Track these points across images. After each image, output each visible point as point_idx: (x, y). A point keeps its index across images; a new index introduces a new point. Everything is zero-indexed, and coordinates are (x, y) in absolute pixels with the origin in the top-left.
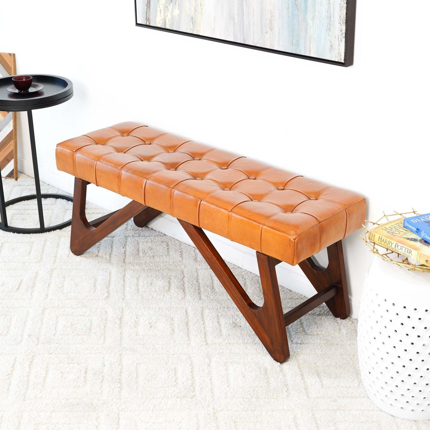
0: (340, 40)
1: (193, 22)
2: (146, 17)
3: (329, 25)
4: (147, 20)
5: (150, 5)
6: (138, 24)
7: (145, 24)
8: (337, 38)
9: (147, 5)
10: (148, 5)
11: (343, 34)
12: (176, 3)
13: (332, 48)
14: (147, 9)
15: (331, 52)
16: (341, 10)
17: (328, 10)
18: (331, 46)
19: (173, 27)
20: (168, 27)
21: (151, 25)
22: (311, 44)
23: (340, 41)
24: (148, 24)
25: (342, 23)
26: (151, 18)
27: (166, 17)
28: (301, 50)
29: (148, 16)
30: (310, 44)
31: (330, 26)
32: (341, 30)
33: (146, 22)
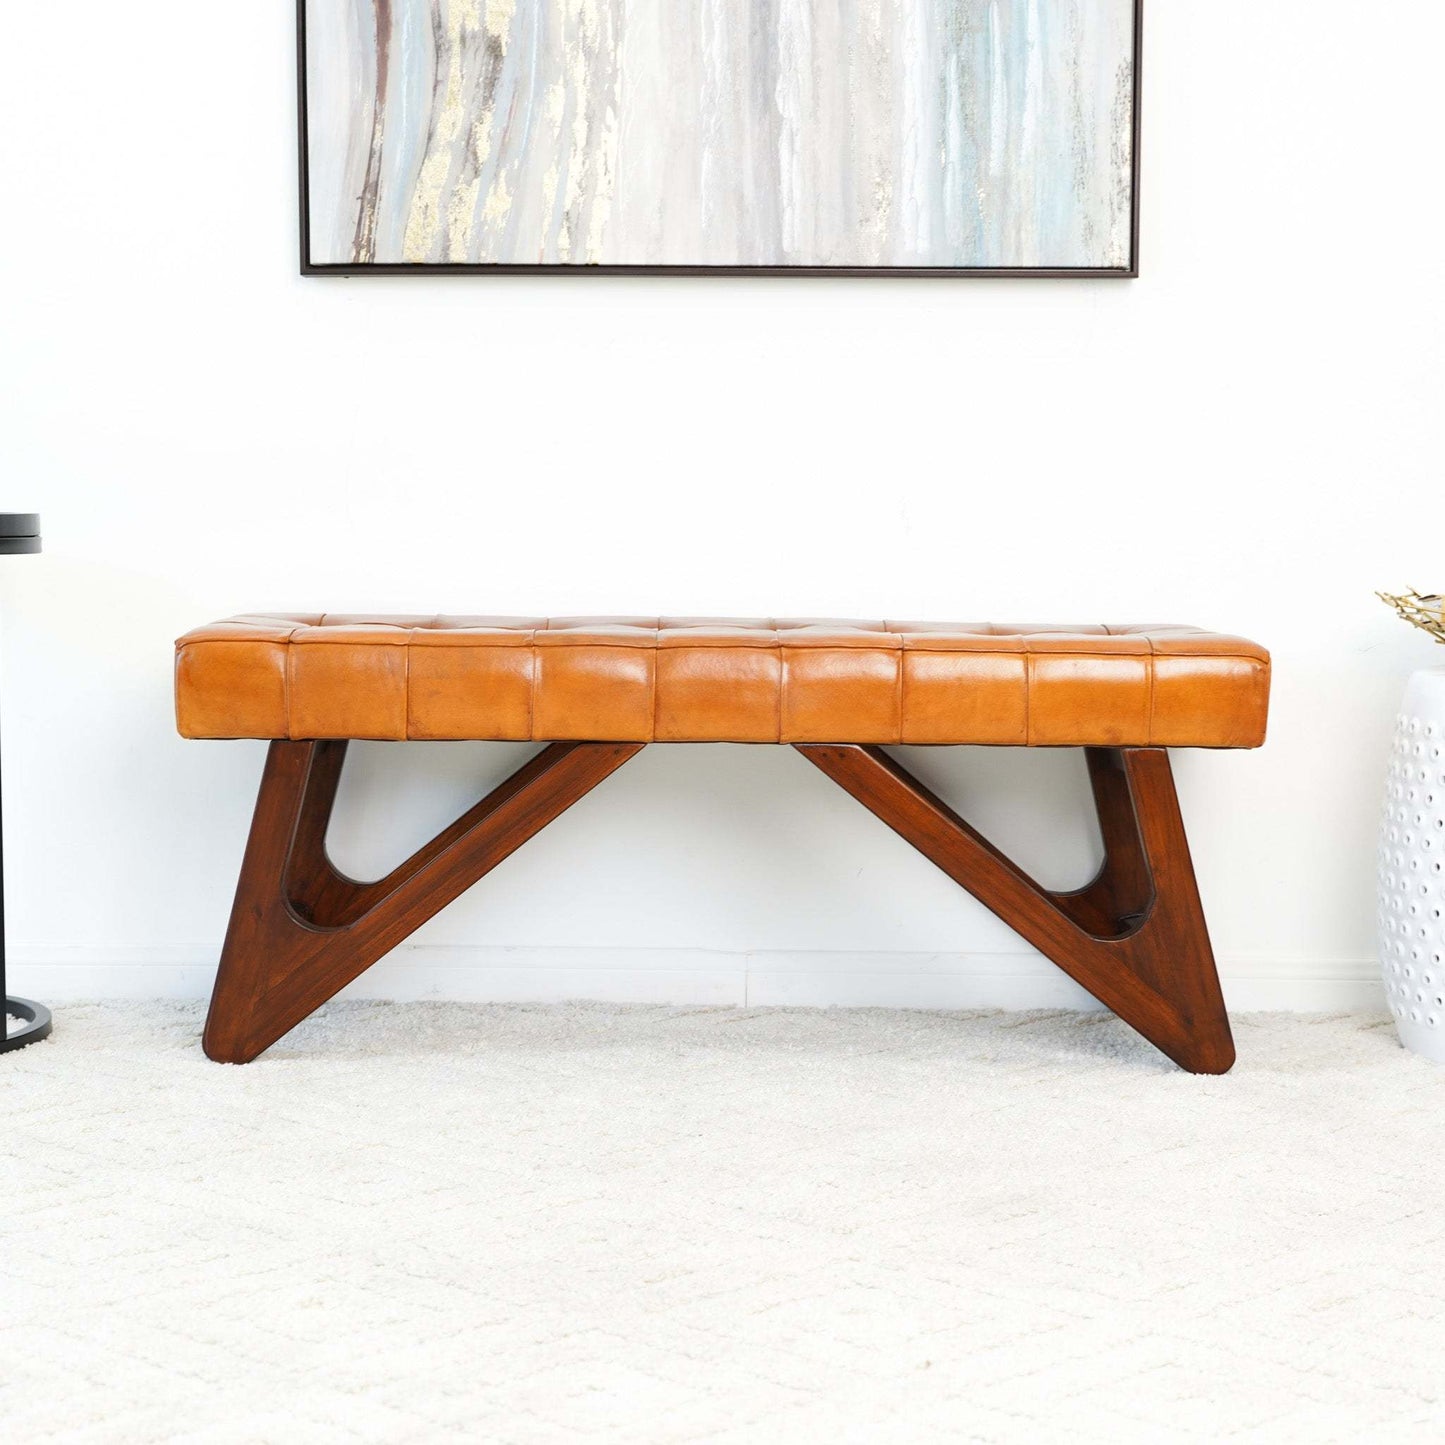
0: (1115, 206)
1: (573, 229)
2: (357, 236)
3: (1079, 171)
4: (358, 245)
5: (376, 195)
6: (309, 268)
7: (349, 259)
8: (1107, 201)
9: (362, 198)
10: (368, 196)
11: (1124, 190)
12: (496, 176)
13: (1091, 233)
14: (362, 212)
15: (1087, 245)
16: (1117, 127)
17: (1076, 133)
18: (1089, 228)
19: (483, 254)
20: (457, 256)
21: (377, 260)
22: (1023, 235)
23: (1116, 210)
24: (362, 259)
25: (1120, 160)
26: (377, 236)
27: (452, 227)
28: (988, 253)
29: (366, 232)
30: (1018, 232)
31: (1082, 175)
32: (1120, 181)
33: (354, 253)
